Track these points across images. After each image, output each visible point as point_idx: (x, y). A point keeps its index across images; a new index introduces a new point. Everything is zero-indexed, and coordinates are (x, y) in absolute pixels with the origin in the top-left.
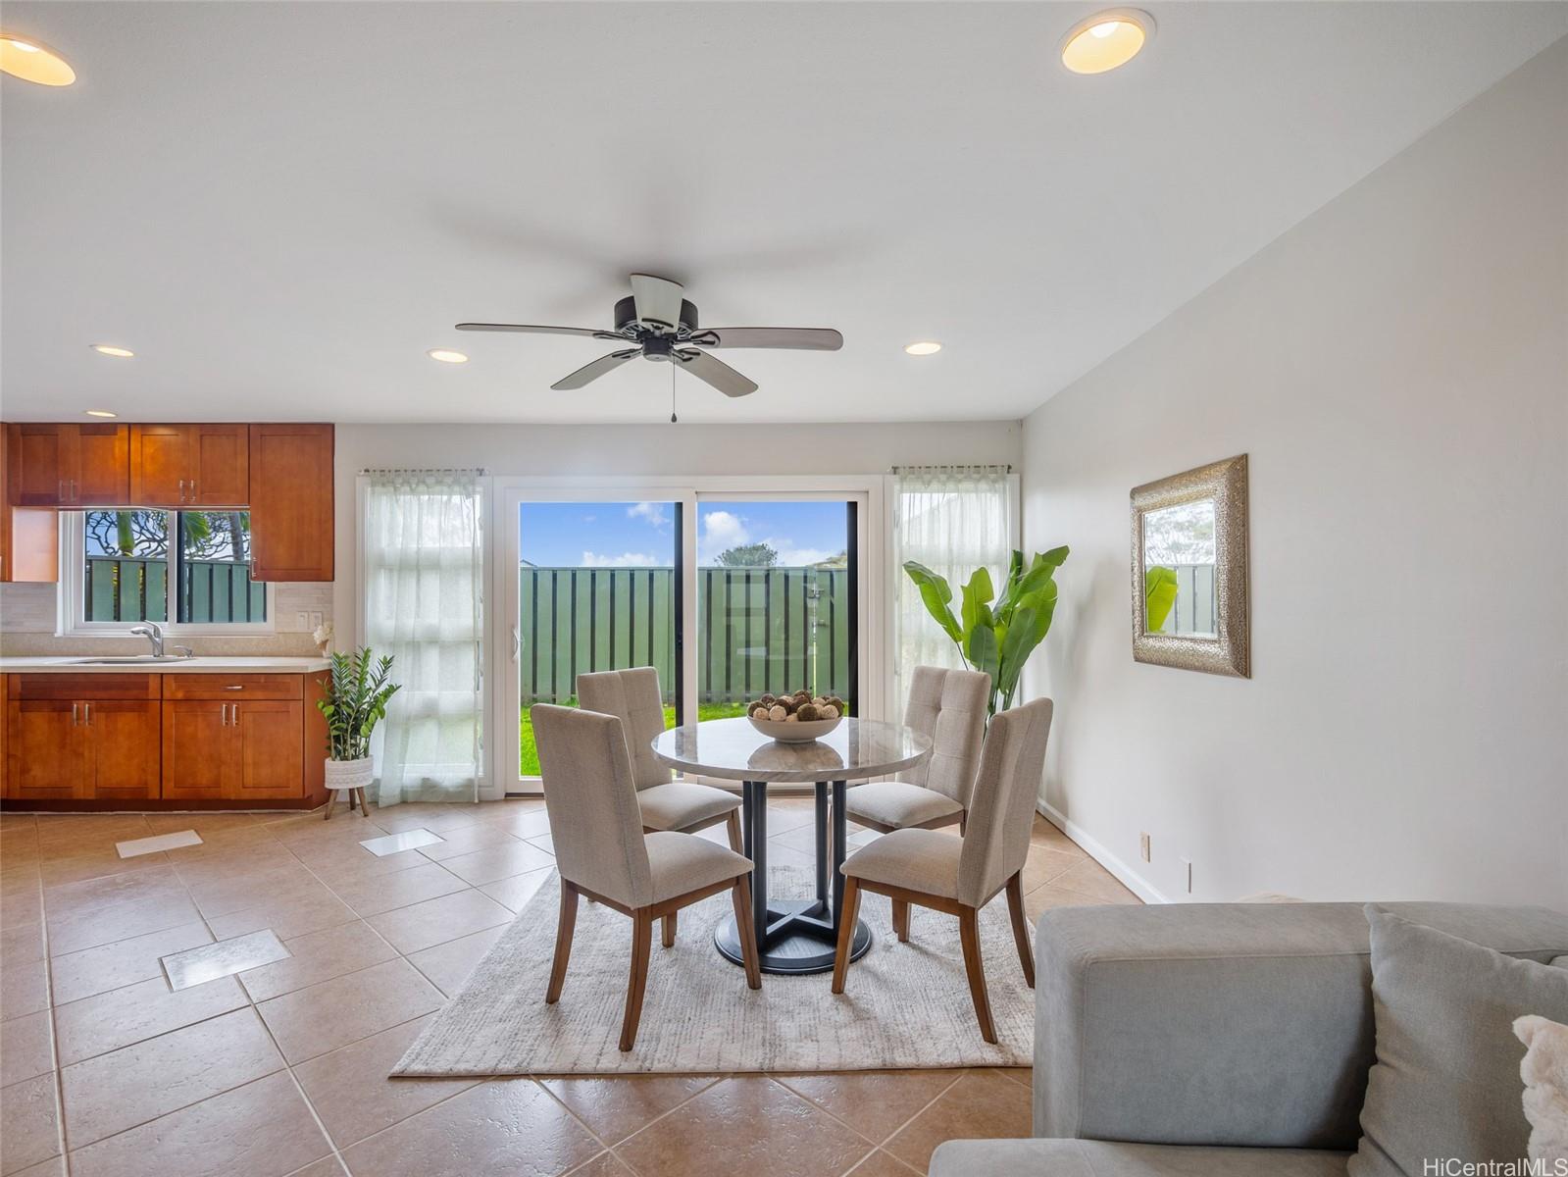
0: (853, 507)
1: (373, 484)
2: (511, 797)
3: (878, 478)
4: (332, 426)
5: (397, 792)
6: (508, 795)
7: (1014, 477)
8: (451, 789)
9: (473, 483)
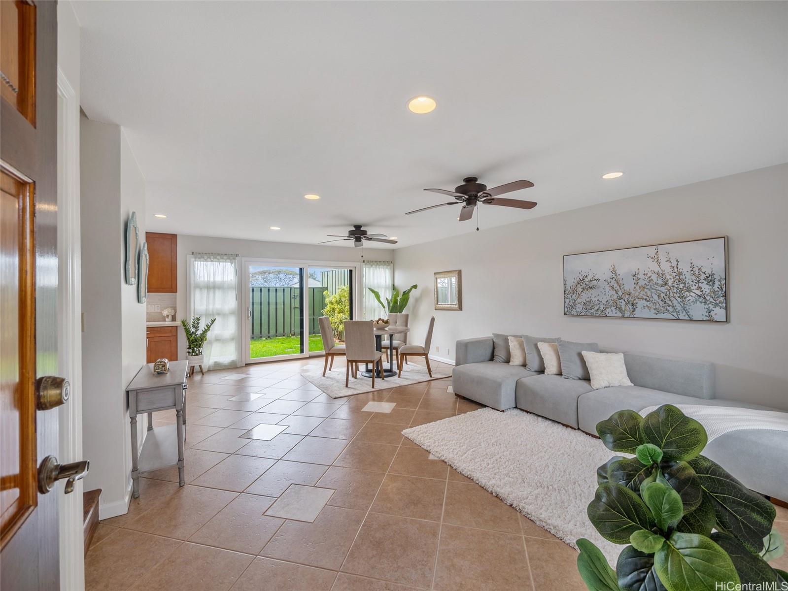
0: (351, 271)
1: (195, 258)
2: (247, 365)
3: (359, 263)
4: (176, 235)
5: (207, 367)
6: (246, 364)
7: (392, 265)
8: (226, 364)
9: (235, 259)
